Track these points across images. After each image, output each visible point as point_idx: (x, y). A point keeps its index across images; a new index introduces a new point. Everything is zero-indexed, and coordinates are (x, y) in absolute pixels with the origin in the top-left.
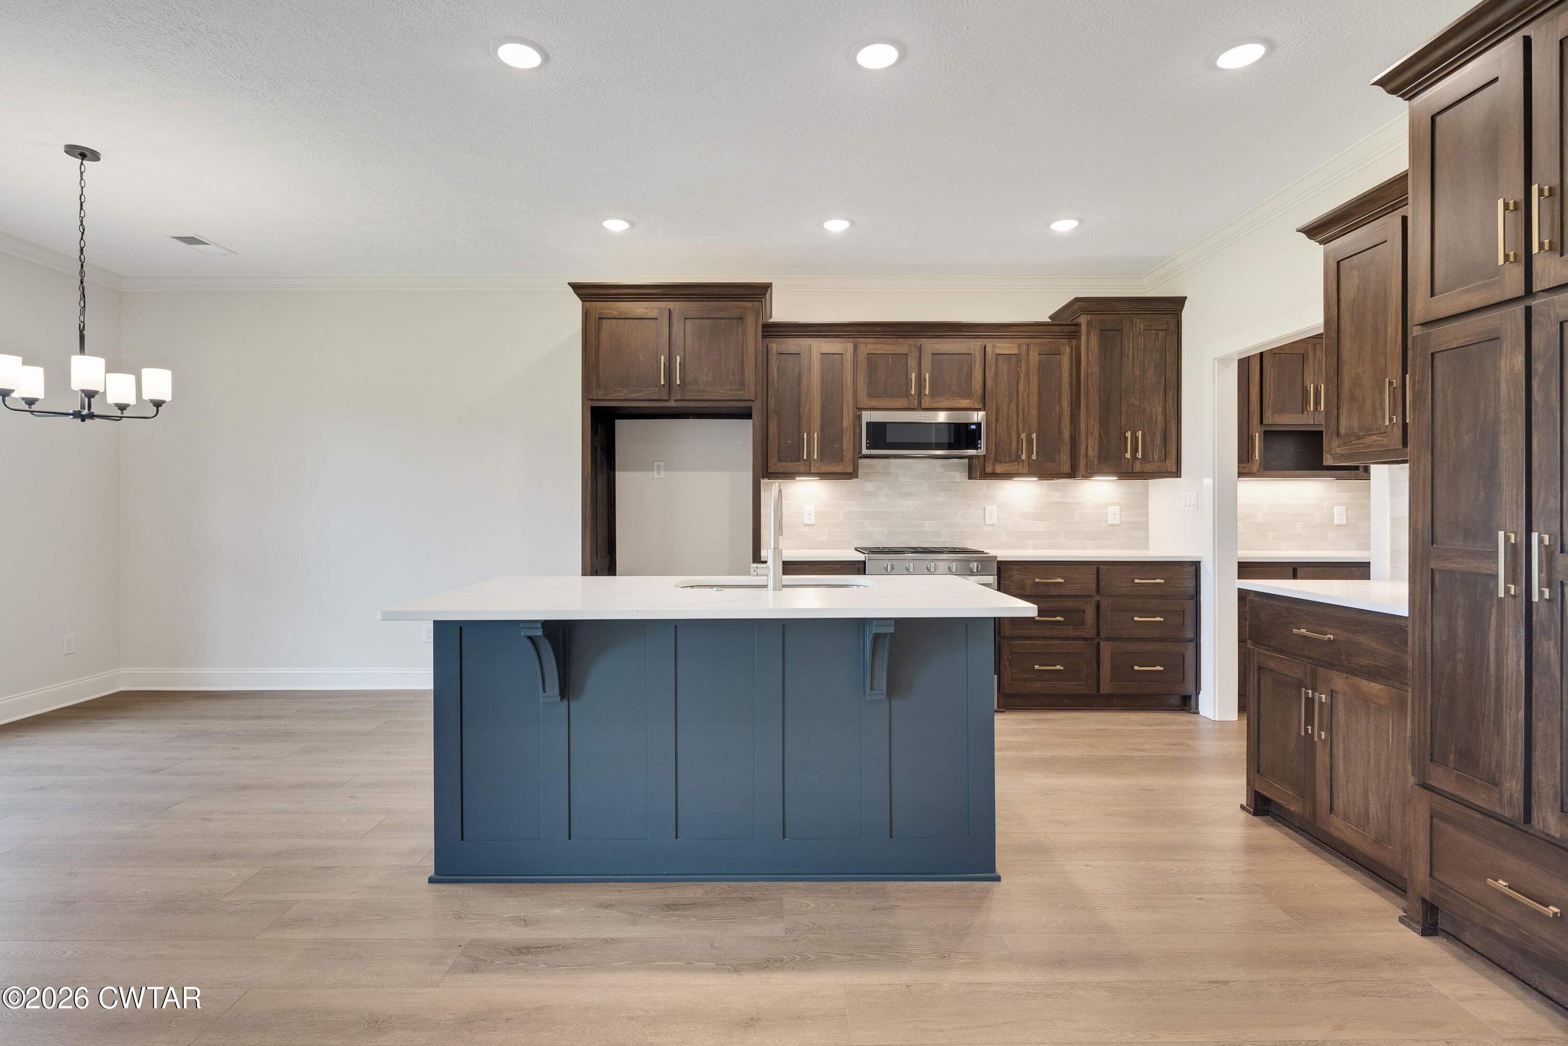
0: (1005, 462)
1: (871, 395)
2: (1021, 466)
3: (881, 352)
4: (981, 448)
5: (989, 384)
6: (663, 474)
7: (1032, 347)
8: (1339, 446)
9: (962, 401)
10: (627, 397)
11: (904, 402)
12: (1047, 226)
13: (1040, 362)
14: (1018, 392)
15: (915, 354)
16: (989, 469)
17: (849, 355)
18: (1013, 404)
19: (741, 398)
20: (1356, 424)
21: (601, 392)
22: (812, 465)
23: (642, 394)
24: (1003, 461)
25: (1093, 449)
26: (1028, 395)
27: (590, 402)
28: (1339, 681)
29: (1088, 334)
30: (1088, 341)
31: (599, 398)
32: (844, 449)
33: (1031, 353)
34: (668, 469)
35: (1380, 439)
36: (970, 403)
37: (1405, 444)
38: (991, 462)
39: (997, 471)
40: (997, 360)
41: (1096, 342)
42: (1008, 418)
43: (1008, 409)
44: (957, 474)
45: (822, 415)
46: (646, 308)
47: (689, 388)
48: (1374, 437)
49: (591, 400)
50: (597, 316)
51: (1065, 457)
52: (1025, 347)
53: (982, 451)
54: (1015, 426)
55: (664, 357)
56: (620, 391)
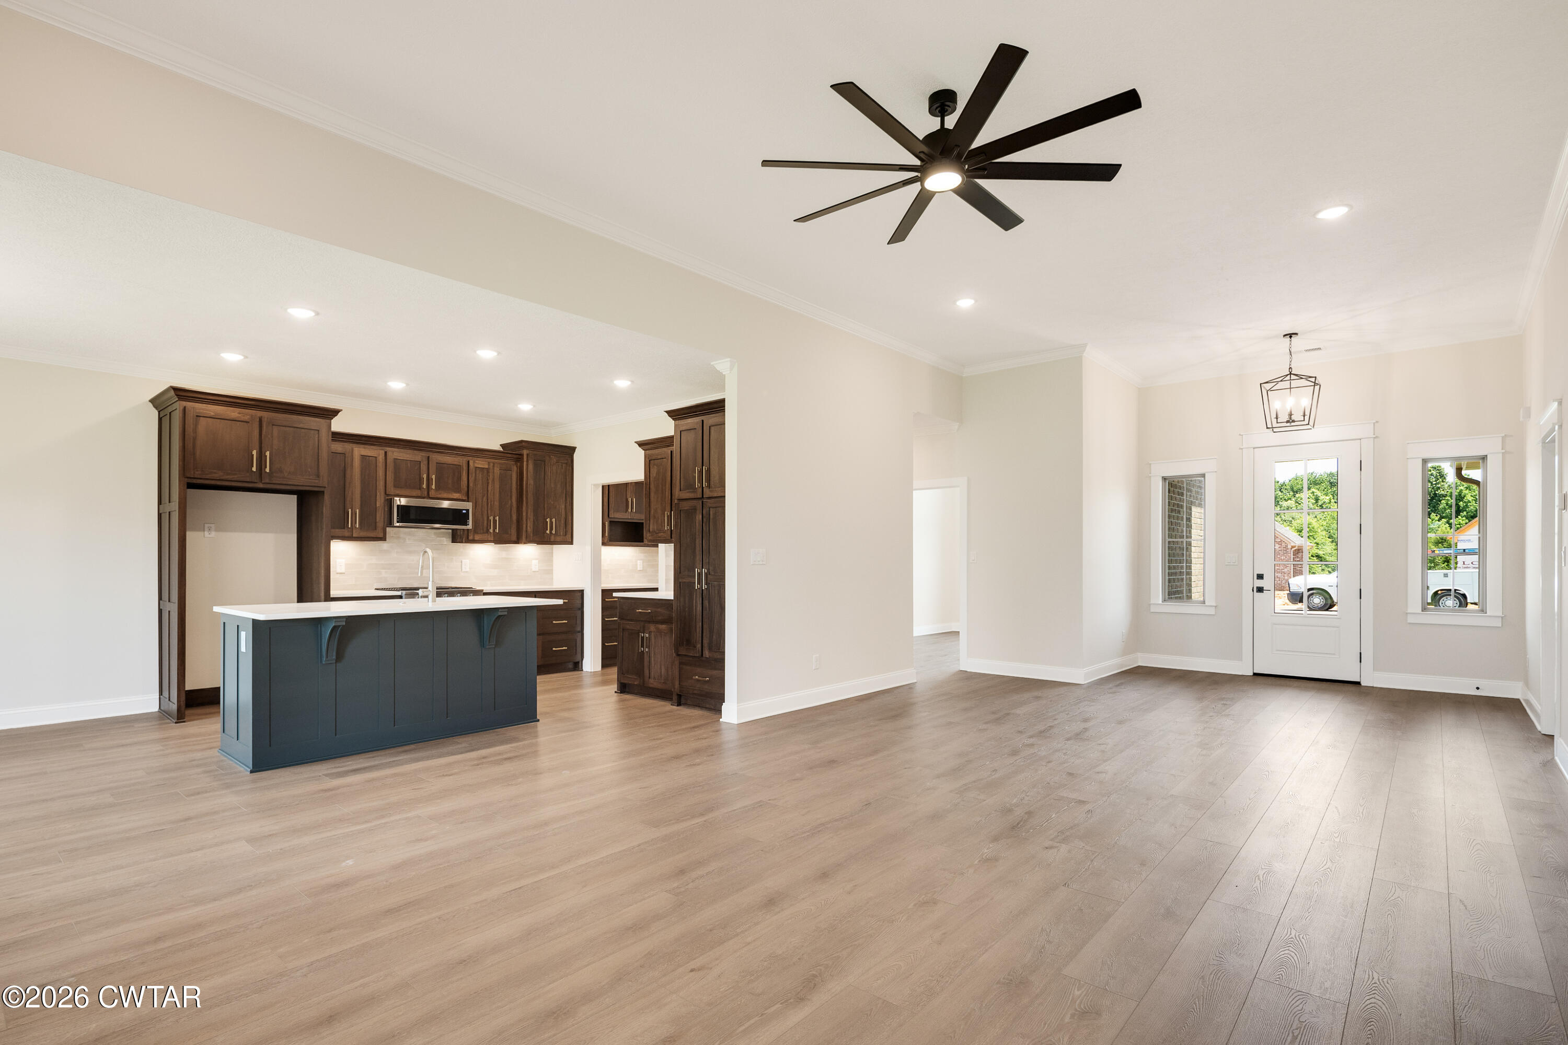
0: (480, 533)
1: (395, 486)
2: (489, 536)
3: (402, 458)
4: (470, 524)
5: (471, 485)
6: (213, 534)
7: (496, 465)
8: (650, 536)
9: (456, 495)
10: (222, 478)
11: (418, 493)
13: (500, 473)
14: (488, 491)
15: (426, 462)
16: (471, 538)
17: (381, 458)
18: (485, 498)
19: (316, 485)
20: (656, 528)
21: (198, 472)
22: (354, 531)
23: (236, 476)
24: (479, 532)
25: (530, 527)
26: (494, 493)
27: (186, 479)
29: (527, 461)
30: (527, 465)
31: (196, 476)
32: (377, 521)
33: (495, 468)
34: (217, 530)
36: (461, 497)
38: (472, 533)
39: (476, 539)
40: (476, 470)
41: (532, 466)
42: (482, 506)
43: (482, 501)
44: (444, 539)
45: (361, 497)
46: (239, 413)
47: (274, 474)
48: (662, 534)
49: (188, 478)
50: (195, 415)
51: (514, 532)
52: (492, 464)
53: (470, 527)
54: (486, 512)
55: (255, 451)
56: (215, 473)
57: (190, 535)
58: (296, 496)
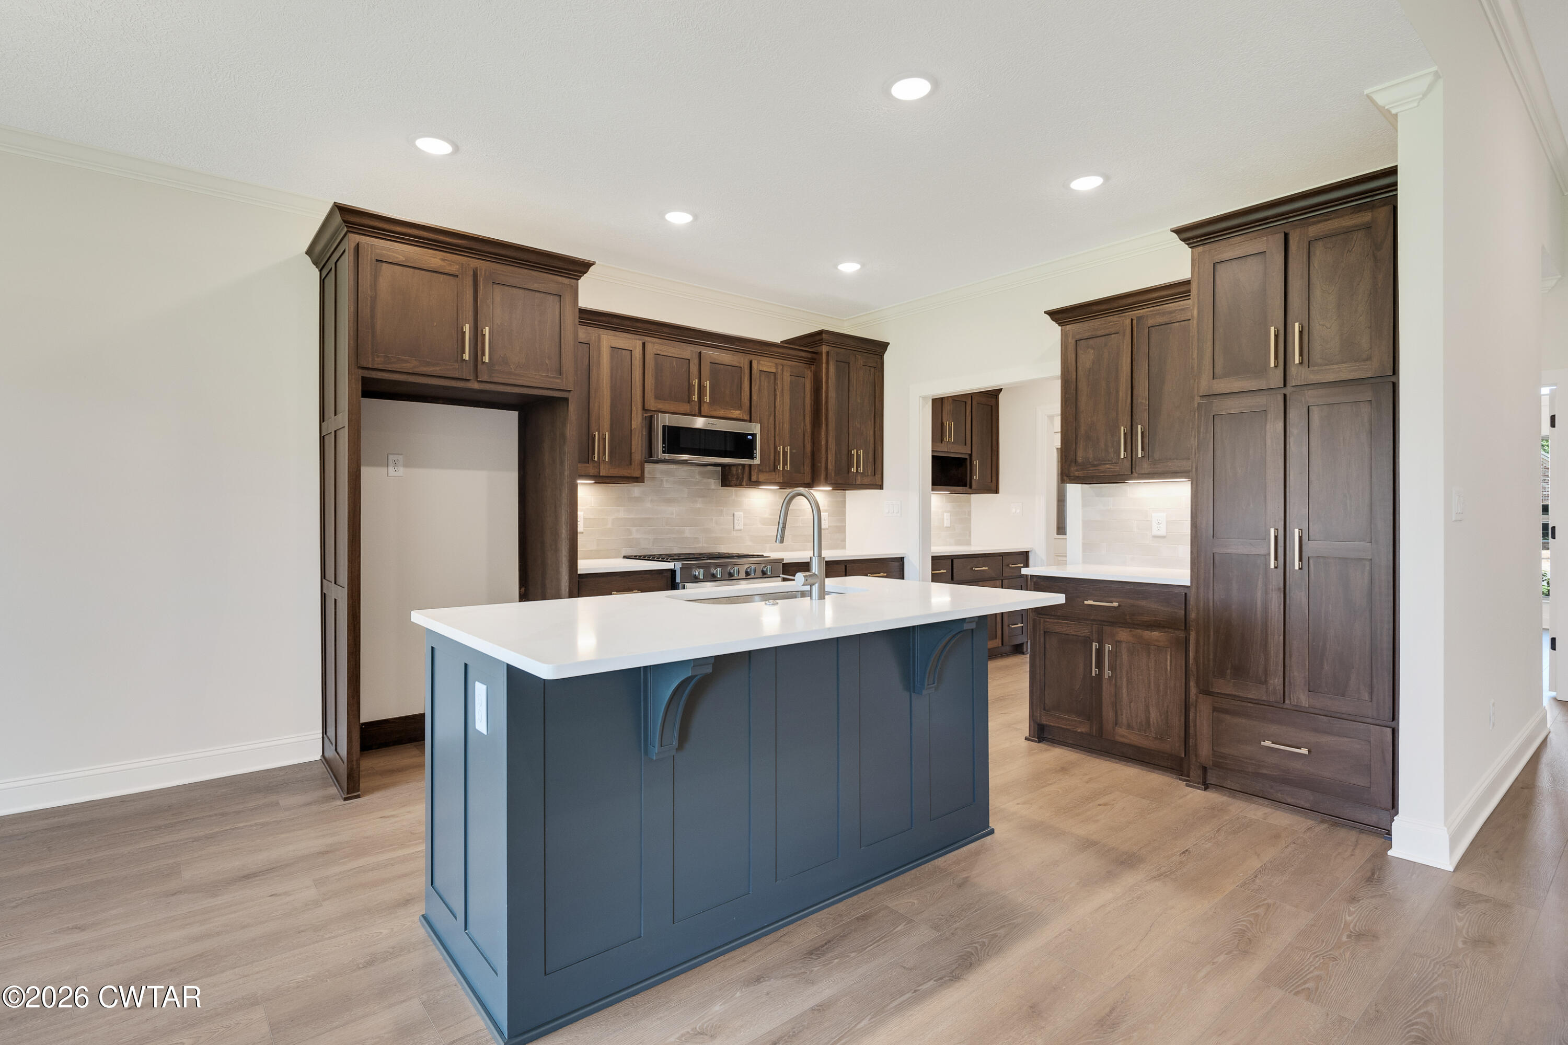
0: (766, 472)
1: (658, 397)
2: (777, 476)
3: (666, 354)
4: (756, 457)
5: (755, 397)
6: (401, 471)
7: (785, 369)
8: (1077, 471)
9: (734, 411)
10: (417, 370)
11: (685, 407)
12: (835, 266)
13: (791, 382)
14: (775, 407)
15: (696, 361)
16: (754, 478)
17: (638, 353)
18: (772, 418)
19: (557, 387)
20: (1091, 456)
21: (379, 359)
22: (602, 467)
23: (438, 369)
24: (764, 470)
25: (831, 464)
26: (783, 411)
27: (360, 371)
28: (1123, 635)
29: (827, 363)
30: (827, 369)
31: (376, 366)
32: (632, 451)
33: (785, 373)
34: (406, 465)
35: (1113, 467)
36: (740, 414)
37: (1132, 472)
38: (756, 471)
39: (760, 480)
40: (760, 376)
41: (833, 371)
42: (768, 431)
43: (768, 423)
44: (712, 481)
45: (611, 414)
46: (443, 260)
47: (497, 367)
48: (1108, 466)
49: (363, 368)
50: (375, 258)
51: (807, 469)
52: (780, 367)
53: (757, 461)
54: (773, 439)
55: (467, 326)
56: (406, 361)
57: (367, 473)
58: (517, 413)
